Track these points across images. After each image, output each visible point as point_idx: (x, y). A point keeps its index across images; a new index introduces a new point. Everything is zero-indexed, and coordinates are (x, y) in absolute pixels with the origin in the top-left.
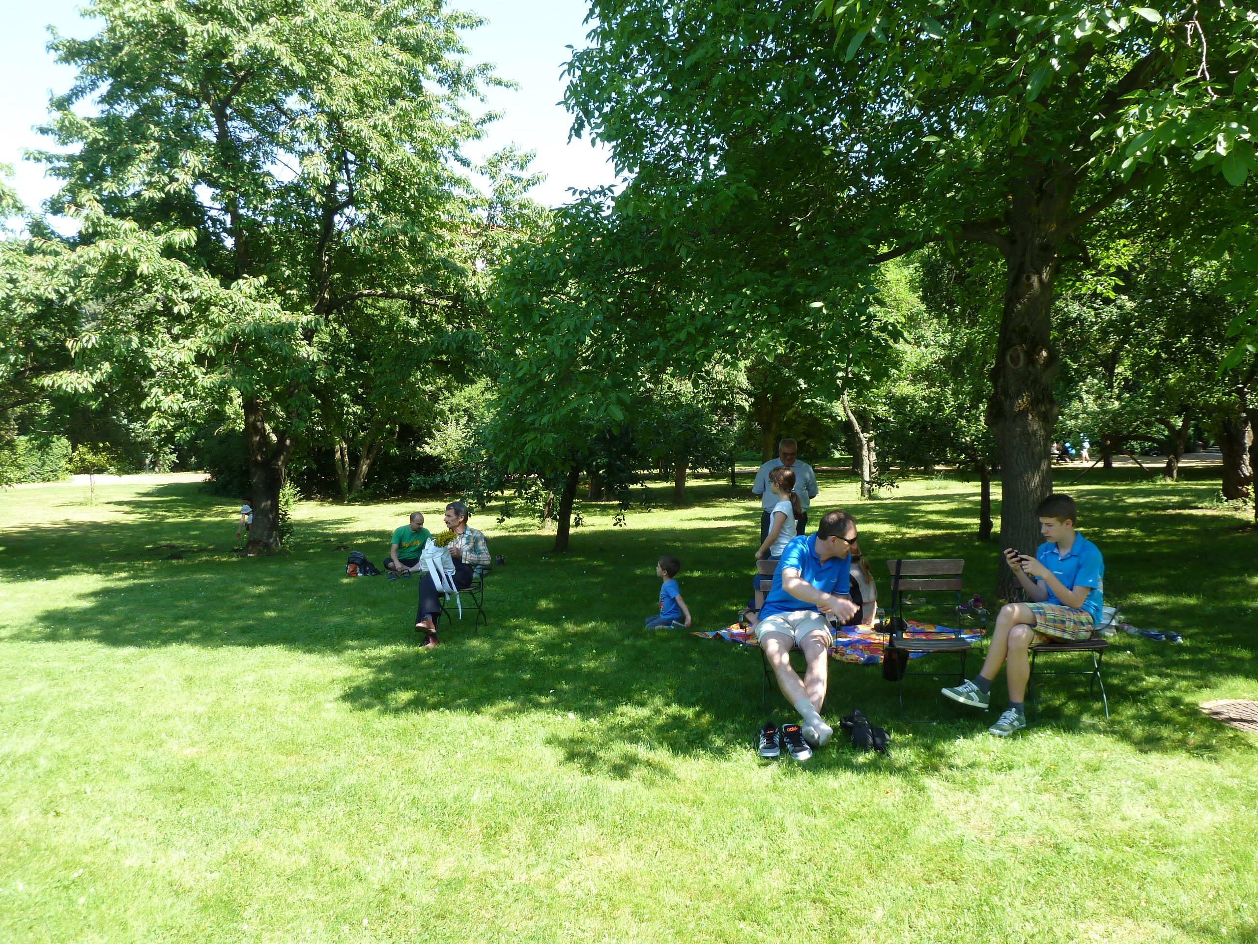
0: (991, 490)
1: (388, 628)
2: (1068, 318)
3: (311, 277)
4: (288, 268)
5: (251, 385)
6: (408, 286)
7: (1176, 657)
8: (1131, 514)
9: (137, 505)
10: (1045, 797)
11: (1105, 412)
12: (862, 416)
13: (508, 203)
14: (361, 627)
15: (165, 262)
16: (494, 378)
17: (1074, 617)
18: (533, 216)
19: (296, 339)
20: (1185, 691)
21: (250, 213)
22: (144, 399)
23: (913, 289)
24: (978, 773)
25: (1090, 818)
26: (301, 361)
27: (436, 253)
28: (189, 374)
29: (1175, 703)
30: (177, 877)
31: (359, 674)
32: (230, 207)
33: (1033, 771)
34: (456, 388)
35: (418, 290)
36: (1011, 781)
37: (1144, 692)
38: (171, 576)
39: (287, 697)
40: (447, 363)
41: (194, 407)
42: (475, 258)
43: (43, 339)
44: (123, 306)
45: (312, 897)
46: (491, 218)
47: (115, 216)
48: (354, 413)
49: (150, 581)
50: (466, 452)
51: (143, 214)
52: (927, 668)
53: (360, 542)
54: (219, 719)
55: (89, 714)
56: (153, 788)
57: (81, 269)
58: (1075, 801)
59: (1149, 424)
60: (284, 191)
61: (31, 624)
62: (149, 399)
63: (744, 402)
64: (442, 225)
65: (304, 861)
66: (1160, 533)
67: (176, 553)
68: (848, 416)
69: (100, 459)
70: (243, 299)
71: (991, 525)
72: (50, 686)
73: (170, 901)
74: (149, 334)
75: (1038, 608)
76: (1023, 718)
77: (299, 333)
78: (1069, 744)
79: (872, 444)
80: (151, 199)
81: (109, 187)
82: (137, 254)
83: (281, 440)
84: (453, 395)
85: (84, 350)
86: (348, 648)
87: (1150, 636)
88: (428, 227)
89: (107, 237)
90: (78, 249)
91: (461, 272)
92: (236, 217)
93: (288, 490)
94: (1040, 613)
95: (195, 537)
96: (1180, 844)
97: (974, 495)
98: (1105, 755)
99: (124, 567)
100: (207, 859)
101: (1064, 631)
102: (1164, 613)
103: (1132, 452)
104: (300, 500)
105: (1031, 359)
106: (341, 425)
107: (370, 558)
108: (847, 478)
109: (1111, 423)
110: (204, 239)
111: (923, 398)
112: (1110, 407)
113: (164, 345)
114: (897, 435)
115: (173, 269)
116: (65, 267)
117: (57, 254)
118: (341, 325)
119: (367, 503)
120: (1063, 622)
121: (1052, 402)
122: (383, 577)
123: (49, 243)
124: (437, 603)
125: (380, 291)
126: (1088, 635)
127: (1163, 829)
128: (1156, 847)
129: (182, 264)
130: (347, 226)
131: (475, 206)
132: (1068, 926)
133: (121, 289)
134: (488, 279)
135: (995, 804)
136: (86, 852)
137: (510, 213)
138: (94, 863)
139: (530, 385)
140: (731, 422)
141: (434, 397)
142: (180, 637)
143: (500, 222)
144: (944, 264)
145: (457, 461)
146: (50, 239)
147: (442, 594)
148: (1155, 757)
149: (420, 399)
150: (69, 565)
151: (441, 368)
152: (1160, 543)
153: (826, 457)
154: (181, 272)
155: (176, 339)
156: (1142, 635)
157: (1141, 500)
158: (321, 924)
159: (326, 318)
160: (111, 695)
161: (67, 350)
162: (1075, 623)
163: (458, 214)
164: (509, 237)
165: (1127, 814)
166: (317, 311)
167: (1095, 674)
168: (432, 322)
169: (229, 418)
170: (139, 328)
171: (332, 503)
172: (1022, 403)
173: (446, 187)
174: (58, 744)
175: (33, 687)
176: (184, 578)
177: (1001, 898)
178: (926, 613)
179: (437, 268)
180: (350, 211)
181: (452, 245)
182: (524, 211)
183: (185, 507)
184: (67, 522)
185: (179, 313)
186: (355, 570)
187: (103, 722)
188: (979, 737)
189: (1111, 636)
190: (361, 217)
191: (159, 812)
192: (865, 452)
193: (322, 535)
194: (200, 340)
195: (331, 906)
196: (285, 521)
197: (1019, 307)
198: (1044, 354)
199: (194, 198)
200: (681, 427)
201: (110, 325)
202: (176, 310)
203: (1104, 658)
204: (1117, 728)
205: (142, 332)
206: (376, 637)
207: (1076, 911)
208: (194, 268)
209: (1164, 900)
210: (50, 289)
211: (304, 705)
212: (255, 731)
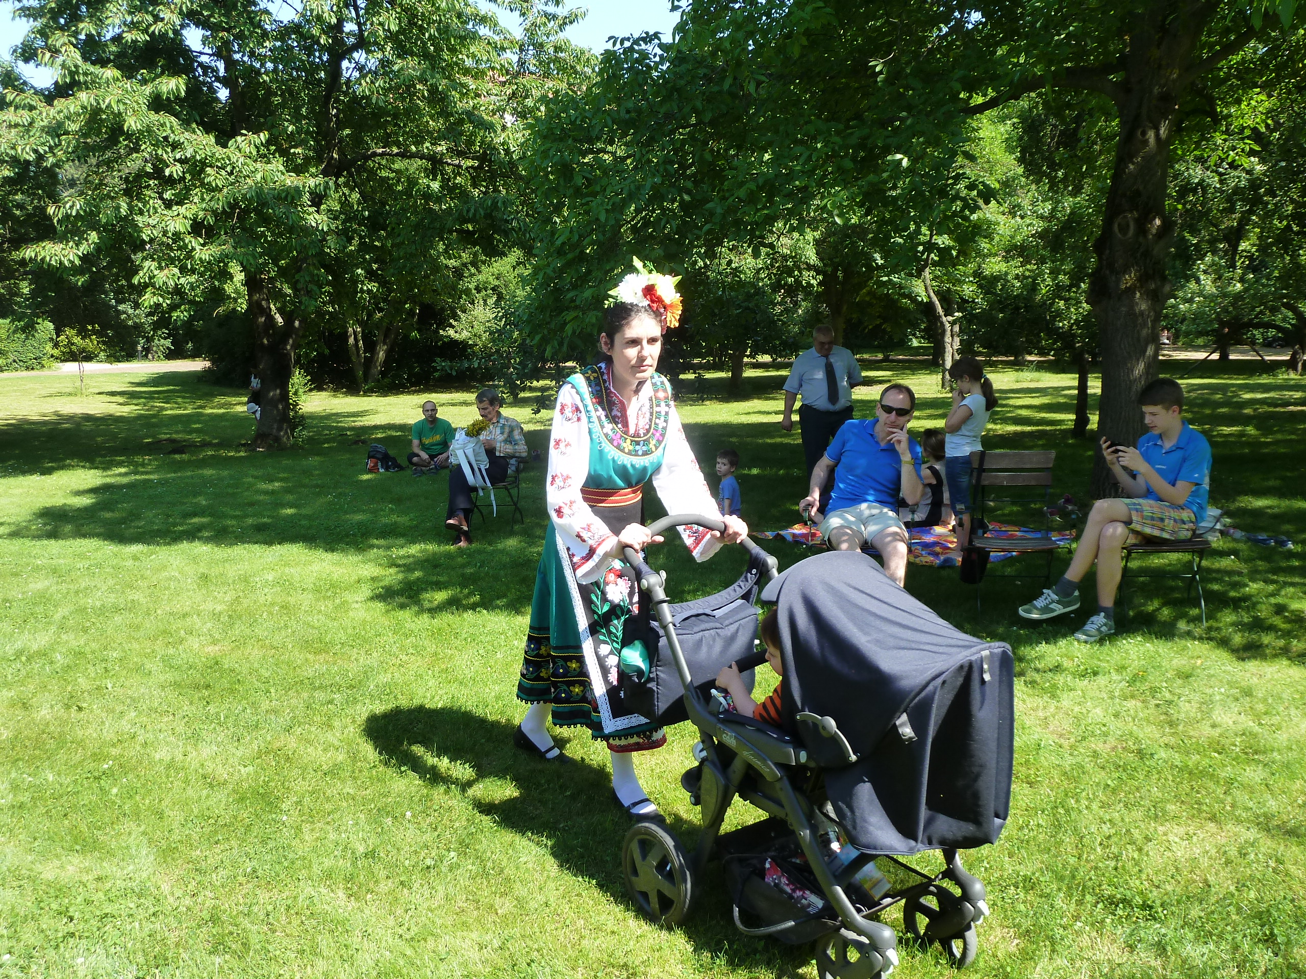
0: (1089, 384)
1: (416, 526)
2: (1188, 183)
3: (317, 133)
4: (291, 123)
5: (255, 258)
6: (428, 144)
7: (1284, 564)
8: (1246, 411)
9: (132, 395)
10: (1131, 704)
11: (1225, 295)
12: (946, 298)
13: (542, 45)
14: (386, 525)
15: (153, 117)
16: (529, 251)
17: (1175, 514)
18: (570, 60)
19: (302, 206)
20: (1291, 598)
21: (246, 59)
22: (136, 273)
23: (1010, 149)
24: (1060, 679)
25: (1177, 725)
26: (308, 231)
27: (459, 105)
28: (186, 246)
29: (1280, 609)
30: (210, 770)
31: (387, 573)
32: (223, 52)
33: (1120, 678)
34: (484, 262)
35: (439, 148)
36: (1095, 687)
37: (1246, 598)
38: (175, 472)
39: (310, 596)
40: (473, 233)
41: (192, 284)
42: (504, 110)
43: (20, 206)
44: (109, 167)
45: (351, 791)
46: (522, 63)
47: (94, 63)
48: (369, 291)
49: (152, 477)
50: (497, 335)
51: (126, 61)
52: (1009, 571)
53: (379, 436)
54: (240, 618)
55: (102, 611)
56: (176, 685)
57: (60, 125)
58: (1163, 709)
59: (1274, 310)
60: (285, 32)
61: (30, 521)
62: (141, 273)
63: (811, 279)
64: (466, 72)
65: (341, 757)
66: (1276, 432)
67: (178, 447)
68: (929, 297)
69: (91, 344)
70: (242, 160)
71: (1087, 421)
72: (57, 583)
73: (205, 792)
74: (139, 199)
75: (1135, 504)
76: (1112, 623)
77: (306, 198)
78: (1161, 651)
79: (957, 328)
80: (135, 42)
81: (86, 27)
82: (122, 107)
83: (289, 320)
84: (480, 272)
85: (67, 216)
86: (372, 546)
87: (1256, 542)
88: (450, 75)
89: (87, 88)
90: (56, 102)
91: (490, 127)
92: (231, 64)
93: (298, 379)
94: (1137, 510)
95: (197, 431)
96: (1272, 751)
97: (1070, 388)
98: (1199, 662)
99: (123, 462)
100: (239, 754)
101: (1163, 530)
102: (1275, 517)
103: (1252, 343)
104: (311, 390)
105: (1142, 230)
106: (355, 305)
107: (391, 452)
108: (926, 369)
109: (1231, 309)
110: (194, 88)
111: (1017, 277)
112: (1230, 289)
113: (156, 212)
114: (985, 319)
115: (163, 125)
116: (42, 124)
117: (32, 108)
118: (352, 190)
119: (385, 395)
120: (1162, 520)
121: (1164, 279)
122: (408, 472)
123: (23, 96)
124: (470, 499)
125: (395, 150)
126: (1189, 534)
127: (1254, 735)
128: (1246, 753)
129: (172, 118)
130: (356, 74)
131: (503, 49)
132: (1147, 829)
133: (107, 148)
134: (520, 135)
135: (1077, 709)
136: (114, 745)
137: (544, 57)
138: (122, 756)
139: (570, 256)
140: (796, 304)
141: (459, 273)
142: (192, 535)
143: (532, 68)
144: (1047, 119)
145: (485, 347)
146: (22, 91)
147: (475, 489)
148: (1253, 666)
149: (443, 275)
150: (64, 459)
151: (467, 238)
152: (1276, 443)
153: (902, 345)
154: (171, 127)
155: (168, 205)
156: (1249, 539)
157: (1259, 396)
158: (362, 816)
159: (336, 182)
160: (123, 592)
161: (49, 218)
162: (1175, 520)
163: (485, 58)
164: (543, 86)
165: (1218, 720)
166: (325, 173)
167: (1194, 577)
168: (455, 185)
169: (229, 297)
170: (127, 193)
171: (347, 394)
172: (1129, 279)
173: (470, 26)
174: (73, 640)
175: (39, 584)
176: (189, 473)
177: (1077, 801)
178: (1010, 514)
179: (461, 122)
180: (359, 56)
181: (478, 95)
182: (561, 55)
183: (184, 398)
184: (56, 413)
185: (171, 176)
186: (376, 465)
187: (118, 619)
188: (1062, 643)
189: (1216, 541)
190: (373, 62)
191: (185, 708)
192: (948, 339)
193: (336, 428)
194: (194, 208)
195: (373, 800)
196: (296, 412)
197: (1132, 167)
198: (1158, 222)
199: (182, 41)
200: (739, 307)
201: (95, 189)
202: (167, 172)
203: (1204, 563)
204: (1213, 634)
205: (131, 197)
206: (403, 535)
207: (1157, 814)
208: (186, 123)
209: (1251, 804)
210: (27, 149)
211: (330, 604)
212: (279, 629)
